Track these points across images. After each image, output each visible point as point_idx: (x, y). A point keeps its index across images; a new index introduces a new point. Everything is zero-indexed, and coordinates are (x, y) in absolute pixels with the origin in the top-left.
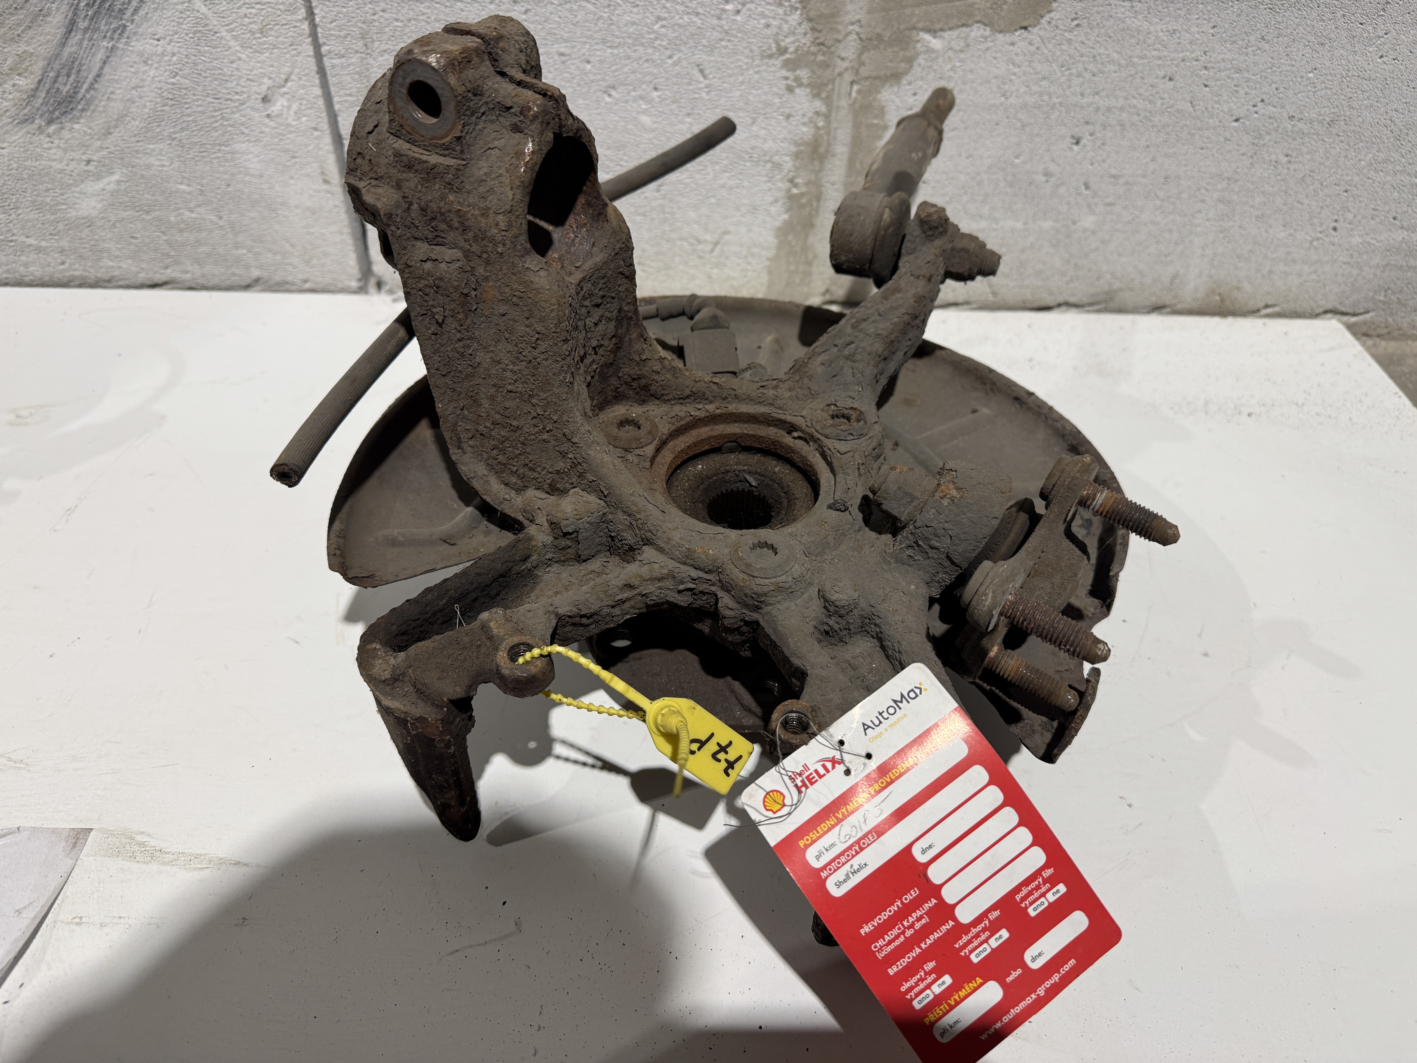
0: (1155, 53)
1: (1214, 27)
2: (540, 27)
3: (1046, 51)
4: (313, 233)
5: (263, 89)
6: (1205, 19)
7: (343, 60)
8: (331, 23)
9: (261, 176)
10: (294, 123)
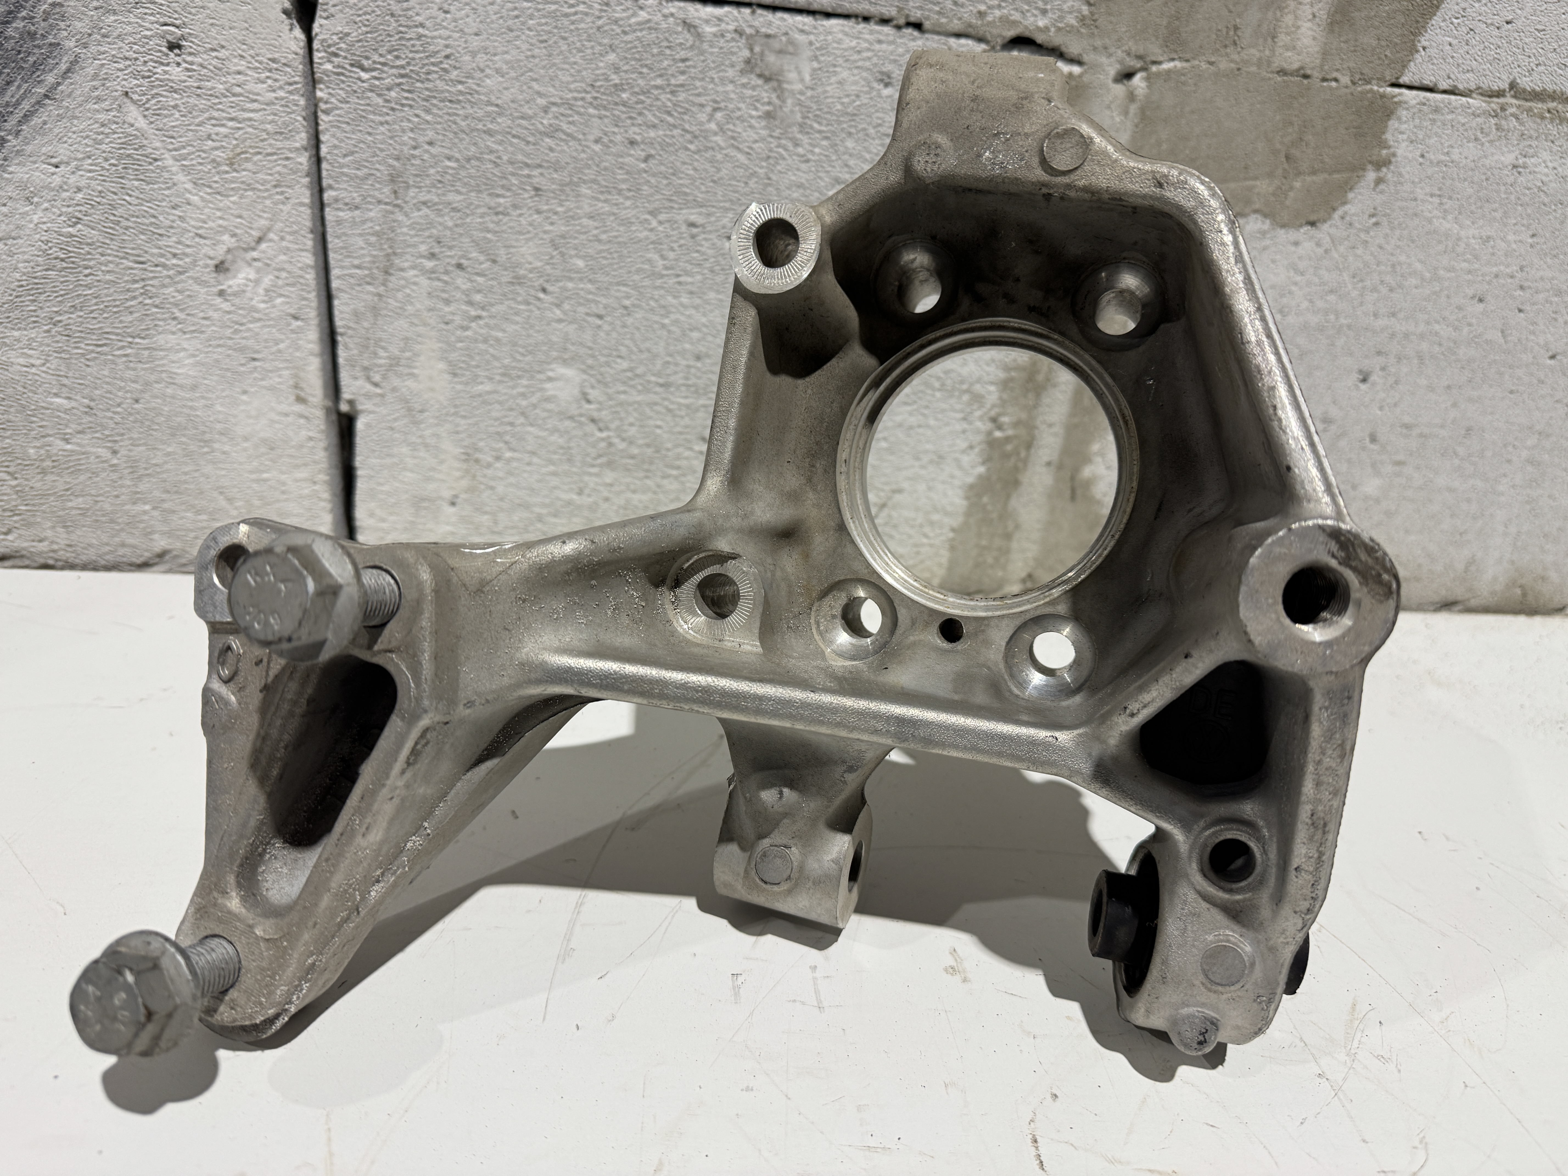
0: (1465, 265)
1: (1533, 236)
2: (665, 182)
4: (266, 480)
5: (219, 252)
6: (1523, 225)
7: (357, 212)
8: (345, 156)
9: (194, 388)
10: (262, 306)
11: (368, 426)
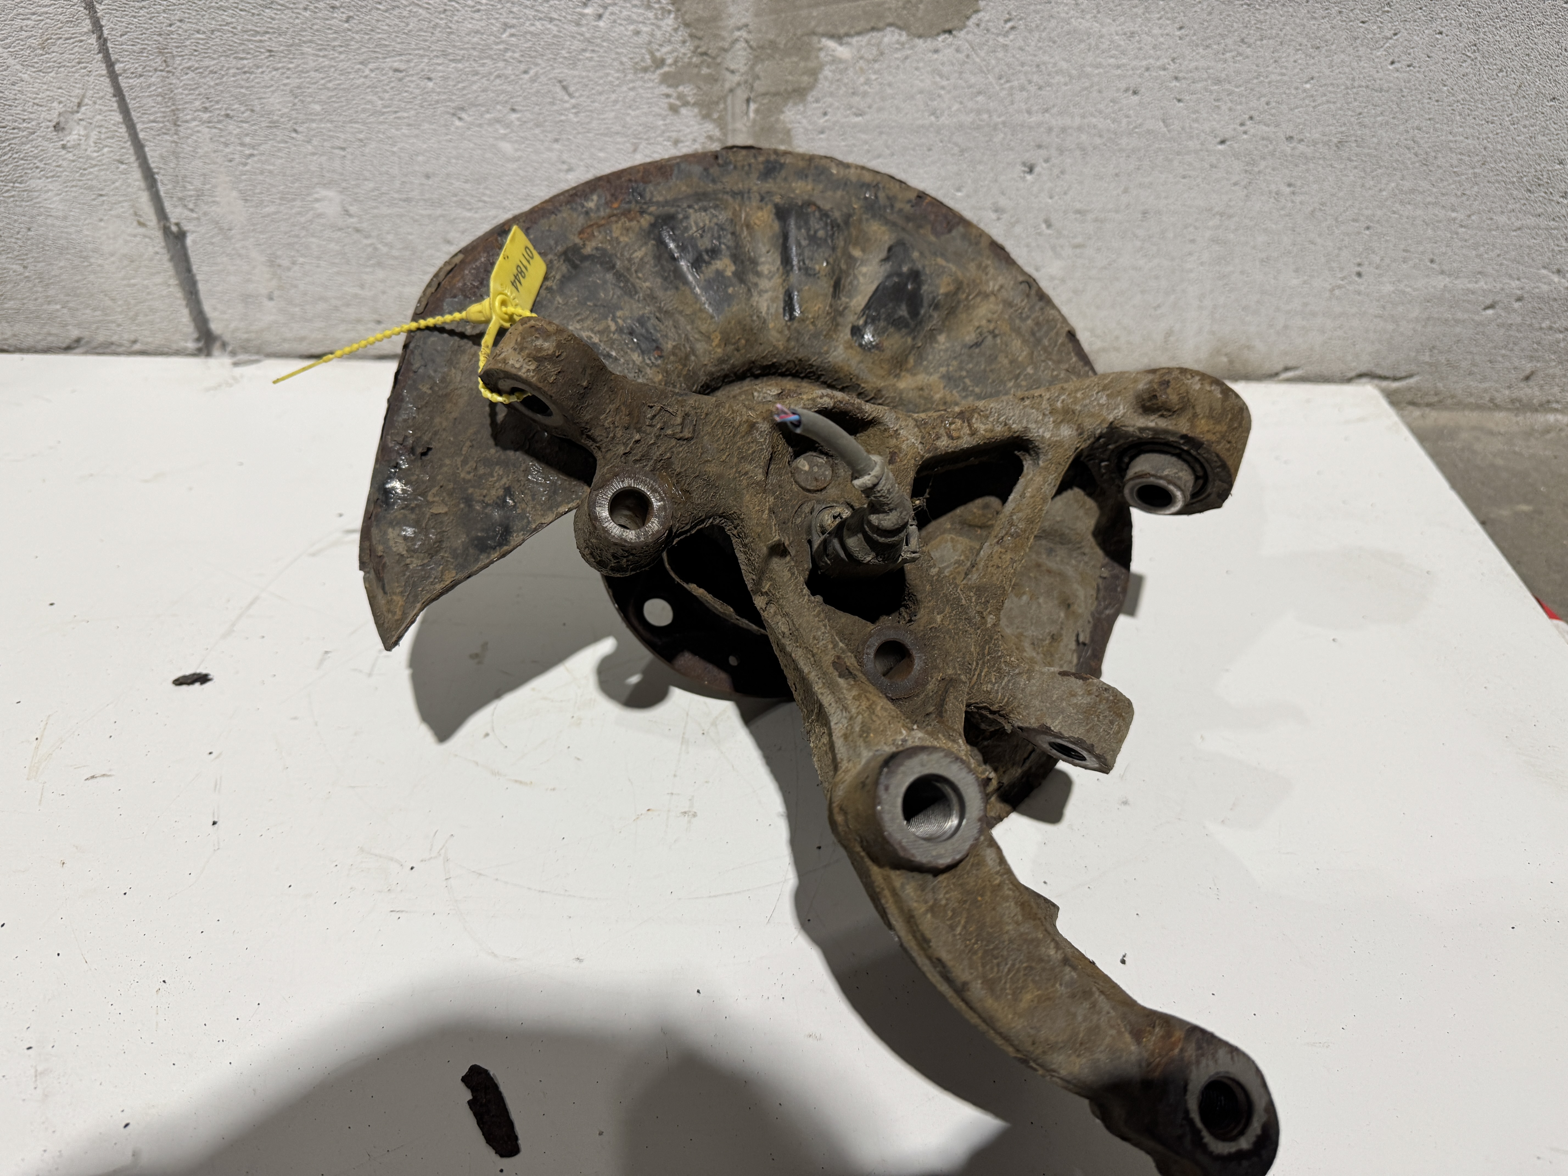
0: (1112, 61)
1: (1181, 28)
2: (367, 37)
3: (978, 60)
4: (134, 285)
5: (54, 115)
6: (1168, 19)
7: (142, 79)
8: (121, 36)
9: (65, 218)
10: (95, 154)
11: (194, 242)
